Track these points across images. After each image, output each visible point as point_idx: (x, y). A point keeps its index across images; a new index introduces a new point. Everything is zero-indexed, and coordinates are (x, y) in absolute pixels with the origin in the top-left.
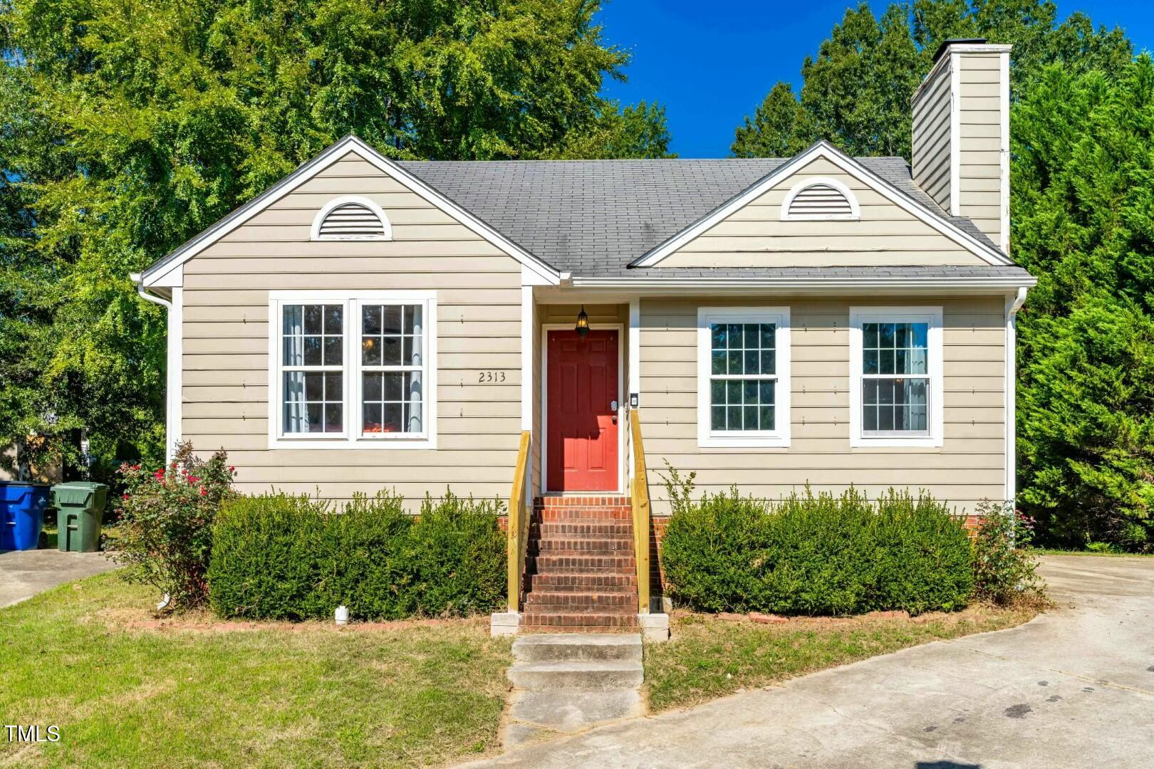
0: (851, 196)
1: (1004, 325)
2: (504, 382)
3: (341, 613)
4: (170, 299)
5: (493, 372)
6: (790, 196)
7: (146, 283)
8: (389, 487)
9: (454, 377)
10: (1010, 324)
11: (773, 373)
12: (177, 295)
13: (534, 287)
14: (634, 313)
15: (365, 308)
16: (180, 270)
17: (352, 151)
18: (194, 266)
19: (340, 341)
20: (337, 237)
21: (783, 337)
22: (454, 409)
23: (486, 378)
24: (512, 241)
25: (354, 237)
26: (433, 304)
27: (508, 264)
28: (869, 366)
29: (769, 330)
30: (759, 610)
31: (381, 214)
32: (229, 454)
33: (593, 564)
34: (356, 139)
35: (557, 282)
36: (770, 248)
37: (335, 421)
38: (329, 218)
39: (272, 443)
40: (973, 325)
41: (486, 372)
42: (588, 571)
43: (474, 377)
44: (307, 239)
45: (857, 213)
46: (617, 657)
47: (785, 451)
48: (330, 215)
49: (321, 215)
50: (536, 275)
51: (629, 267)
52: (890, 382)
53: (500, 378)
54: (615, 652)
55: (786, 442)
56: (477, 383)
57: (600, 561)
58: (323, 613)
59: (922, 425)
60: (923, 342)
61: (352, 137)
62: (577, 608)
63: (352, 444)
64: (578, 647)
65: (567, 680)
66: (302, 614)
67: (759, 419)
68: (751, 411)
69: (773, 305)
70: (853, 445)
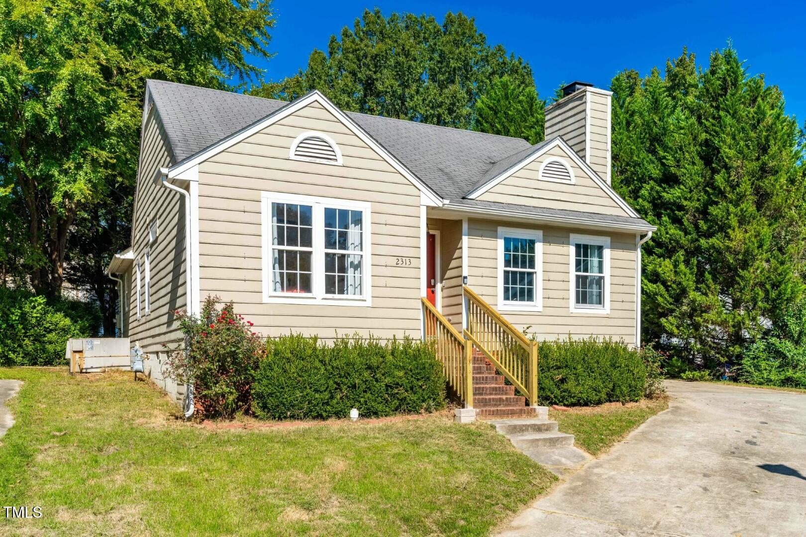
0: (570, 170)
1: (636, 250)
2: (411, 266)
3: (354, 413)
4: (187, 188)
5: (404, 259)
6: (543, 166)
7: (171, 175)
8: (358, 331)
9: (382, 260)
10: (639, 250)
11: (534, 268)
12: (194, 187)
13: (428, 207)
14: (465, 226)
15: (326, 209)
16: (197, 168)
17: (316, 101)
18: (207, 167)
19: (310, 230)
20: (308, 159)
21: (539, 247)
22: (381, 281)
23: (400, 262)
24: (416, 176)
25: (318, 160)
26: (369, 211)
27: (411, 190)
29: (532, 243)
30: (557, 404)
31: (336, 148)
32: (235, 306)
33: (483, 380)
34: (319, 93)
35: (441, 205)
36: (534, 196)
37: (306, 286)
38: (301, 145)
39: (265, 299)
40: (623, 249)
41: (399, 258)
42: (480, 383)
43: (393, 261)
44: (286, 157)
45: (573, 180)
46: (547, 430)
47: (540, 314)
48: (301, 143)
49: (296, 142)
50: (429, 199)
51: (463, 198)
52: (586, 277)
53: (408, 263)
54: (546, 427)
55: (540, 309)
56: (395, 265)
57: (486, 377)
58: (341, 414)
59: (600, 301)
60: (600, 256)
61: (317, 91)
62: (495, 405)
63: (318, 302)
64: (529, 426)
65: (540, 443)
66: (324, 414)
67: (527, 294)
68: (522, 290)
69: (534, 229)
70: (571, 311)
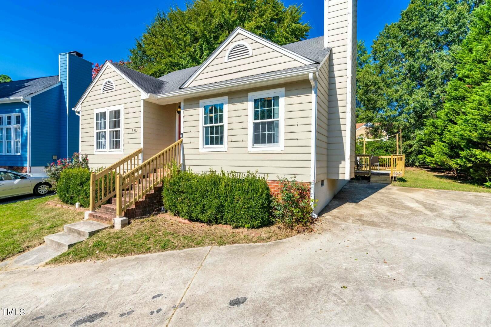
0: (249, 47)
6: (228, 52)
7: (76, 110)
9: (127, 131)
11: (223, 122)
12: (80, 113)
13: (143, 100)
14: (182, 104)
15: (110, 112)
17: (108, 65)
19: (105, 122)
20: (106, 92)
21: (226, 107)
22: (127, 141)
25: (109, 91)
26: (123, 109)
27: (138, 93)
28: (256, 117)
35: (148, 97)
36: (221, 74)
38: (105, 86)
39: (94, 152)
40: (297, 95)
41: (133, 129)
43: (131, 131)
44: (101, 93)
45: (251, 53)
47: (225, 153)
49: (103, 86)
50: (144, 96)
51: (180, 89)
52: (265, 123)
53: (136, 131)
54: (83, 234)
55: (226, 149)
56: (131, 133)
59: (278, 141)
60: (277, 104)
61: (108, 61)
63: (108, 152)
65: (54, 243)
67: (219, 140)
68: (217, 138)
69: (222, 96)
70: (249, 150)
